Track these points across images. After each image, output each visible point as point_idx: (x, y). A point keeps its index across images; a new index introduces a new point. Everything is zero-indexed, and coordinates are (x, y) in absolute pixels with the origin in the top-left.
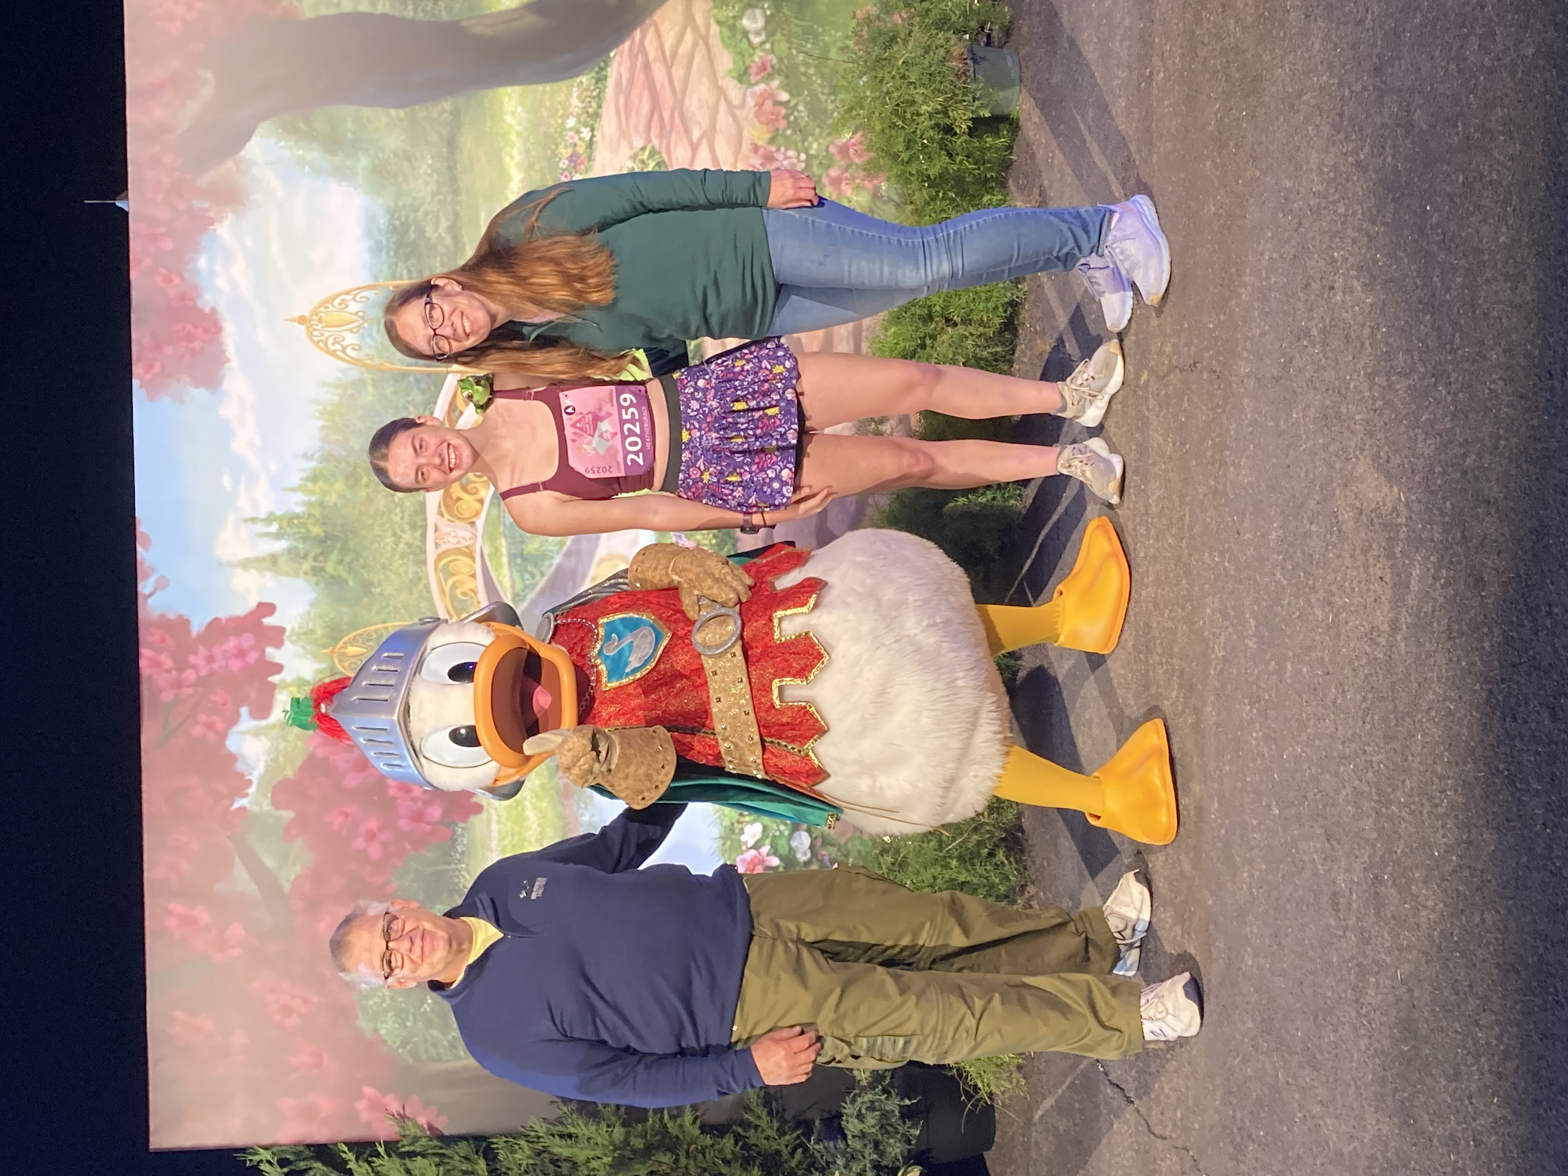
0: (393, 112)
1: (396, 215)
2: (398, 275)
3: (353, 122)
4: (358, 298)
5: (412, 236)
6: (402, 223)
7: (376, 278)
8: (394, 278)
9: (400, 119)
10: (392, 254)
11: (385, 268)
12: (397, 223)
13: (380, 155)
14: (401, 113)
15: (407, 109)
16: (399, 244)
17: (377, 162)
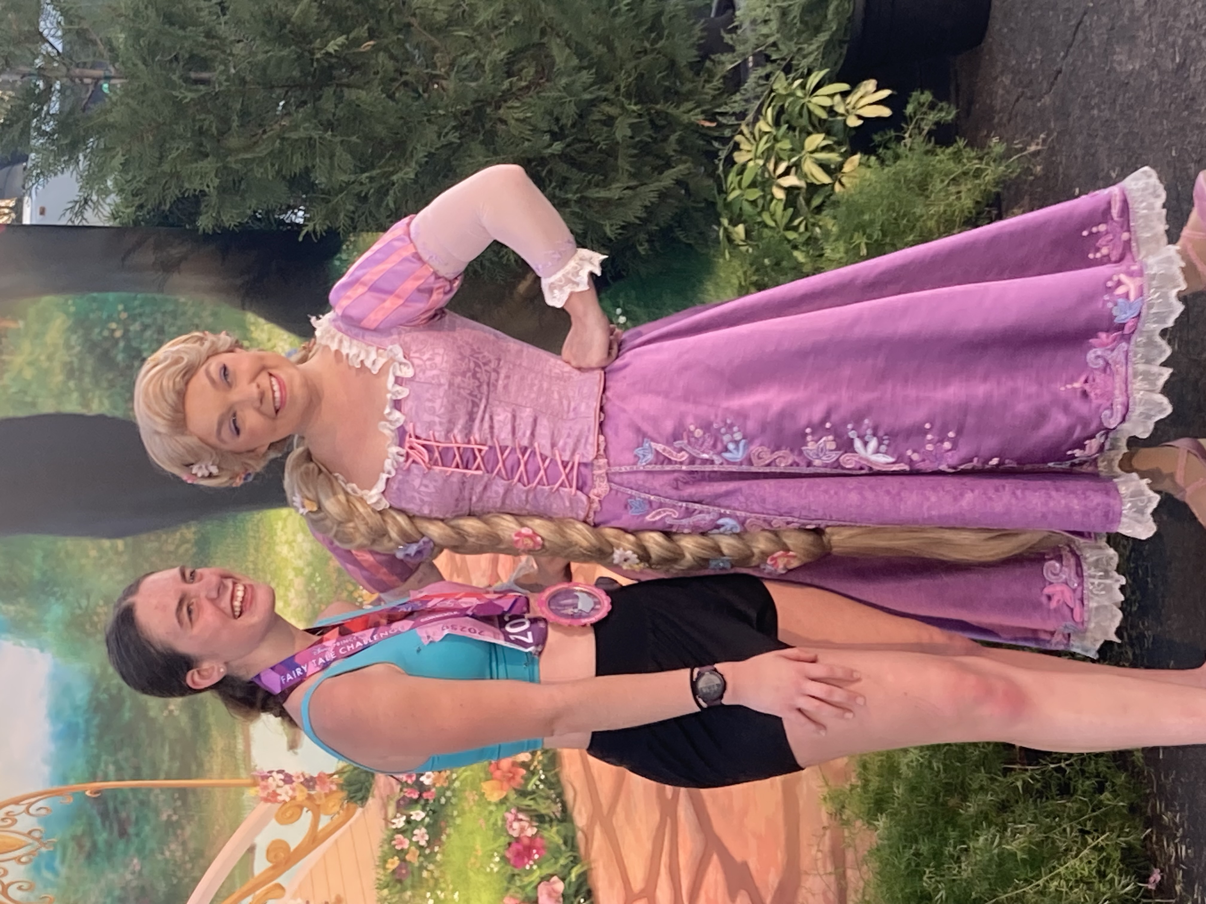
0: (106, 543)
1: (104, 686)
2: (100, 774)
3: (45, 558)
4: (32, 810)
5: (127, 715)
6: (112, 697)
7: (64, 779)
8: (94, 778)
9: (117, 553)
10: (93, 742)
11: (80, 763)
12: (104, 697)
13: (84, 603)
14: (120, 544)
15: (130, 540)
16: (105, 728)
17: (78, 612)
